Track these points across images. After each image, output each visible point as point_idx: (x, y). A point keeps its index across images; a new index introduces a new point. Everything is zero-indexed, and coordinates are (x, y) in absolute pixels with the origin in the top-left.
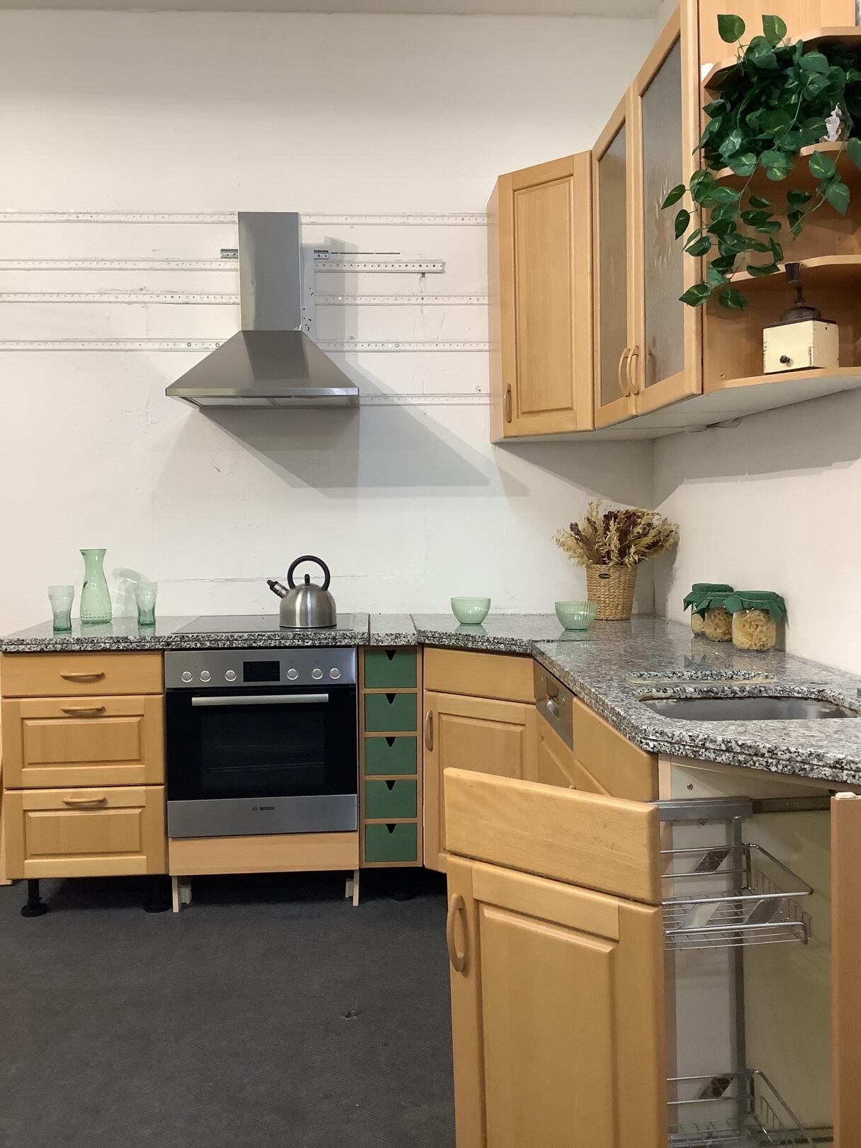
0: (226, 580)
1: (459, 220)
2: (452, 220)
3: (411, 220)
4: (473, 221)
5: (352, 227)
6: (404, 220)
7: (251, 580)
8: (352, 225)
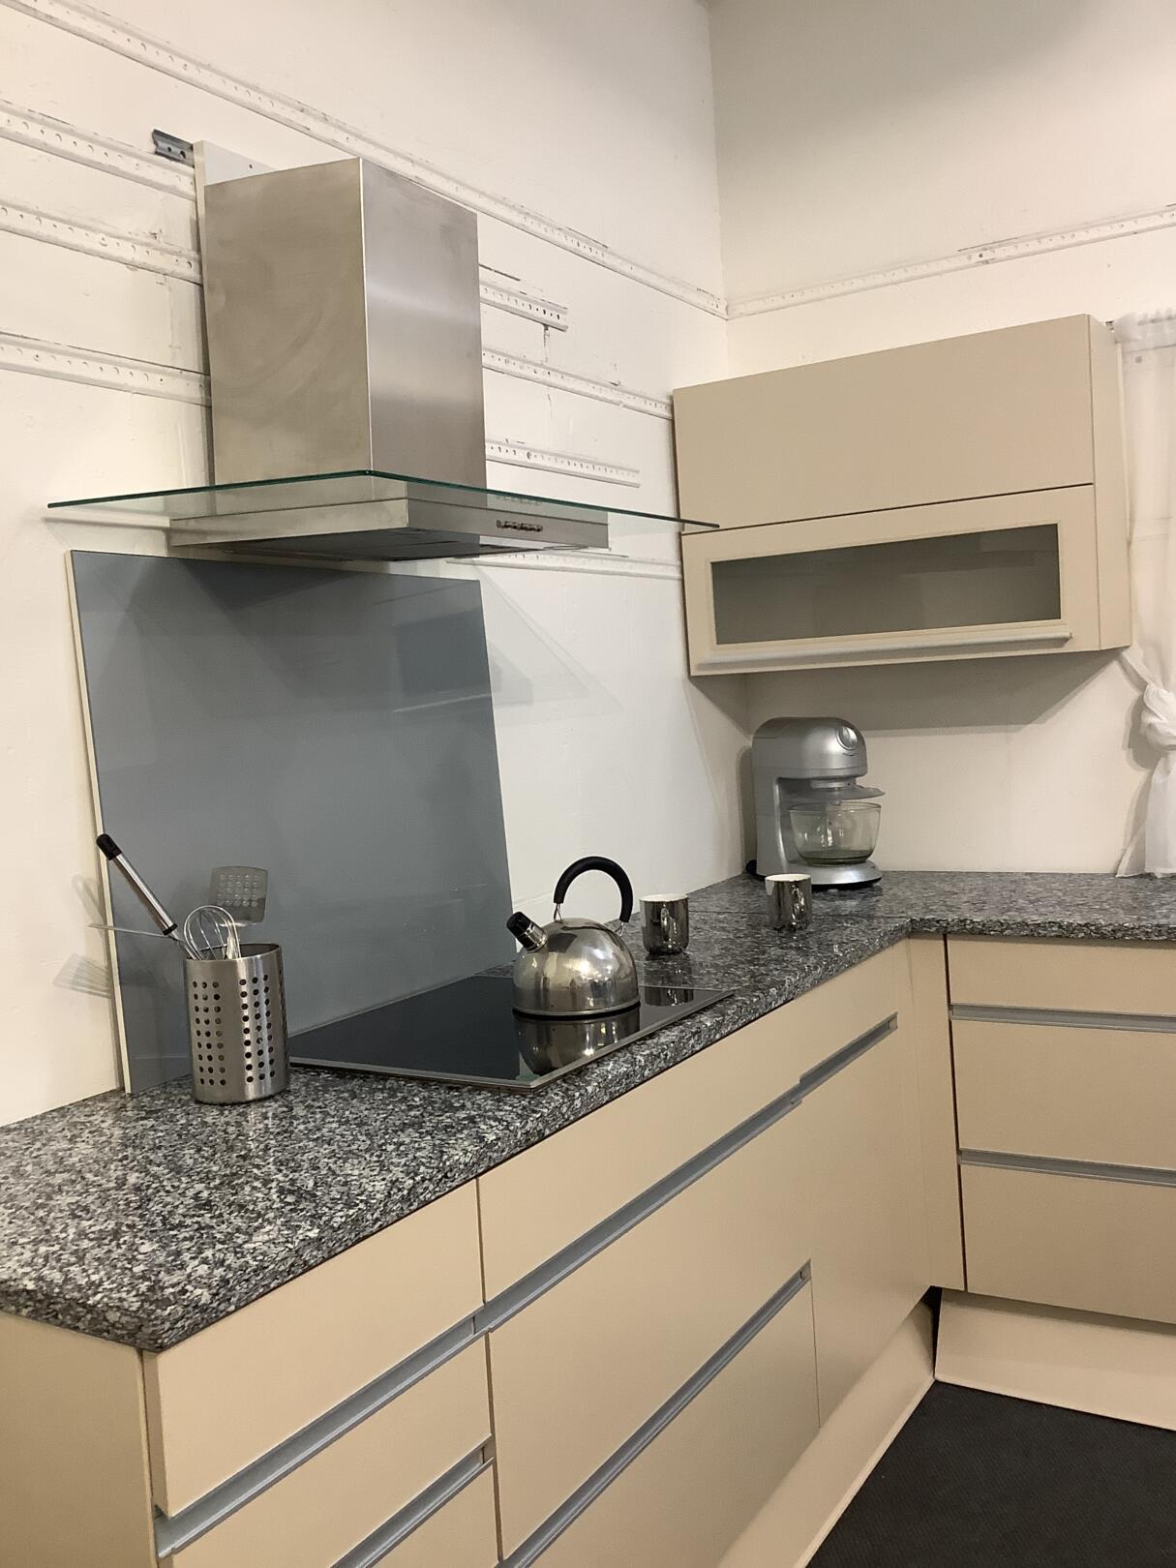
3: (528, 223)
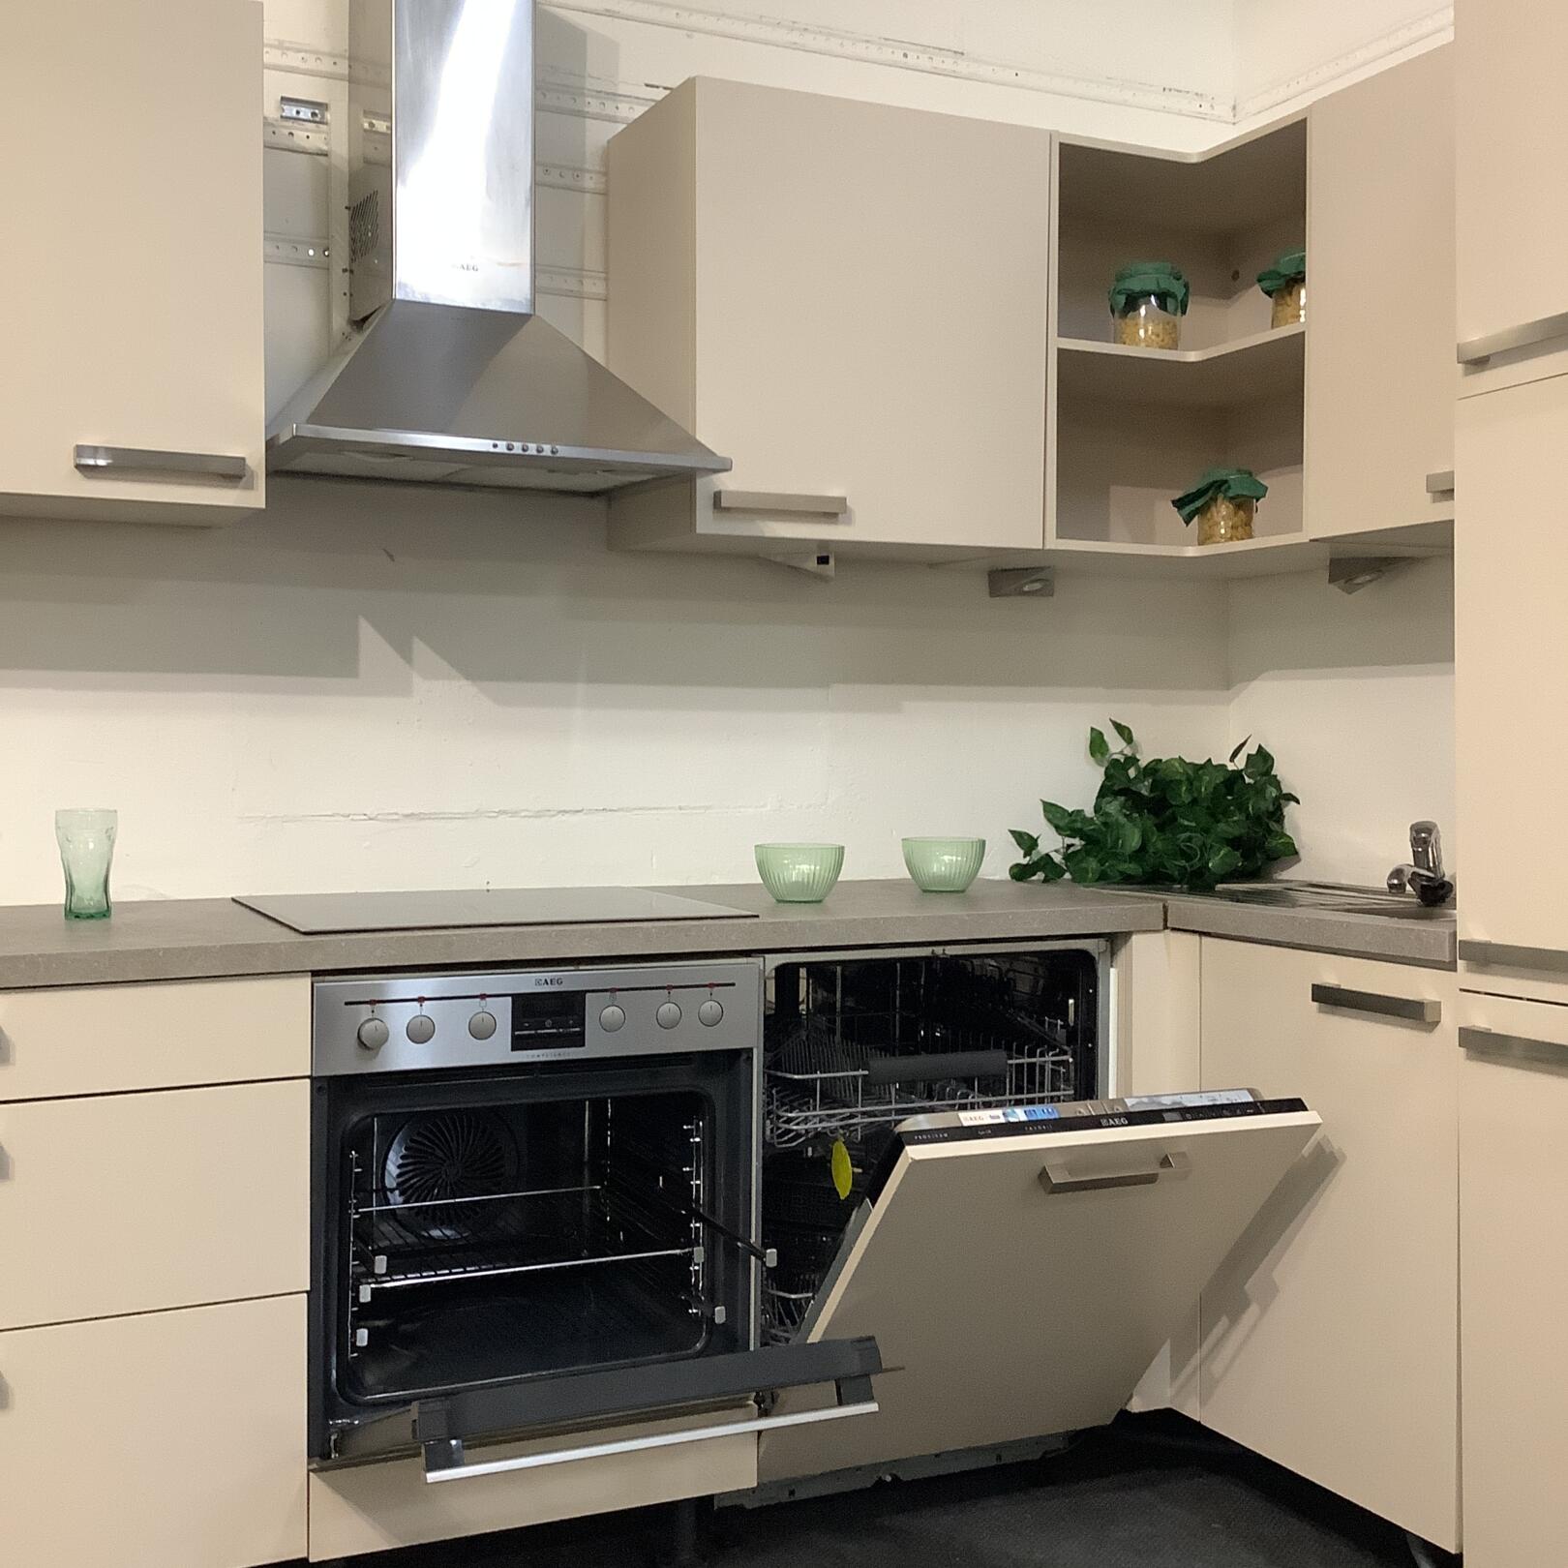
0: (407, 816)
1: (898, 56)
2: (887, 54)
4: (924, 62)
5: (688, 36)
6: (794, 37)
7: (463, 817)
8: (692, 30)
